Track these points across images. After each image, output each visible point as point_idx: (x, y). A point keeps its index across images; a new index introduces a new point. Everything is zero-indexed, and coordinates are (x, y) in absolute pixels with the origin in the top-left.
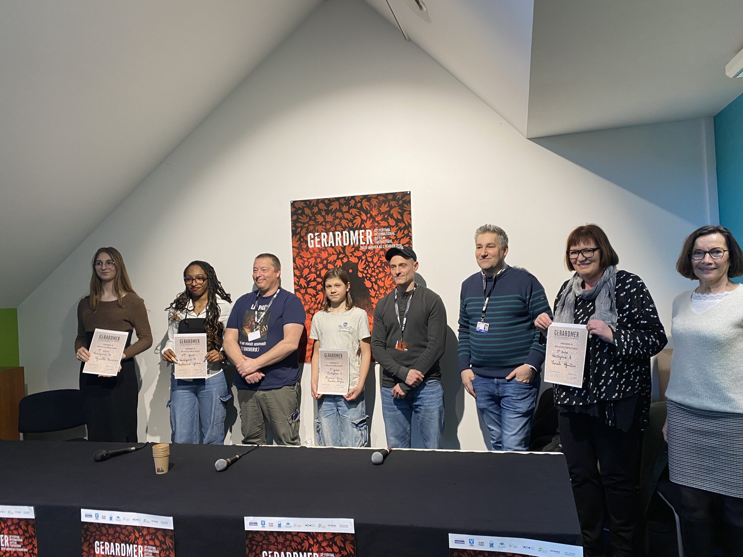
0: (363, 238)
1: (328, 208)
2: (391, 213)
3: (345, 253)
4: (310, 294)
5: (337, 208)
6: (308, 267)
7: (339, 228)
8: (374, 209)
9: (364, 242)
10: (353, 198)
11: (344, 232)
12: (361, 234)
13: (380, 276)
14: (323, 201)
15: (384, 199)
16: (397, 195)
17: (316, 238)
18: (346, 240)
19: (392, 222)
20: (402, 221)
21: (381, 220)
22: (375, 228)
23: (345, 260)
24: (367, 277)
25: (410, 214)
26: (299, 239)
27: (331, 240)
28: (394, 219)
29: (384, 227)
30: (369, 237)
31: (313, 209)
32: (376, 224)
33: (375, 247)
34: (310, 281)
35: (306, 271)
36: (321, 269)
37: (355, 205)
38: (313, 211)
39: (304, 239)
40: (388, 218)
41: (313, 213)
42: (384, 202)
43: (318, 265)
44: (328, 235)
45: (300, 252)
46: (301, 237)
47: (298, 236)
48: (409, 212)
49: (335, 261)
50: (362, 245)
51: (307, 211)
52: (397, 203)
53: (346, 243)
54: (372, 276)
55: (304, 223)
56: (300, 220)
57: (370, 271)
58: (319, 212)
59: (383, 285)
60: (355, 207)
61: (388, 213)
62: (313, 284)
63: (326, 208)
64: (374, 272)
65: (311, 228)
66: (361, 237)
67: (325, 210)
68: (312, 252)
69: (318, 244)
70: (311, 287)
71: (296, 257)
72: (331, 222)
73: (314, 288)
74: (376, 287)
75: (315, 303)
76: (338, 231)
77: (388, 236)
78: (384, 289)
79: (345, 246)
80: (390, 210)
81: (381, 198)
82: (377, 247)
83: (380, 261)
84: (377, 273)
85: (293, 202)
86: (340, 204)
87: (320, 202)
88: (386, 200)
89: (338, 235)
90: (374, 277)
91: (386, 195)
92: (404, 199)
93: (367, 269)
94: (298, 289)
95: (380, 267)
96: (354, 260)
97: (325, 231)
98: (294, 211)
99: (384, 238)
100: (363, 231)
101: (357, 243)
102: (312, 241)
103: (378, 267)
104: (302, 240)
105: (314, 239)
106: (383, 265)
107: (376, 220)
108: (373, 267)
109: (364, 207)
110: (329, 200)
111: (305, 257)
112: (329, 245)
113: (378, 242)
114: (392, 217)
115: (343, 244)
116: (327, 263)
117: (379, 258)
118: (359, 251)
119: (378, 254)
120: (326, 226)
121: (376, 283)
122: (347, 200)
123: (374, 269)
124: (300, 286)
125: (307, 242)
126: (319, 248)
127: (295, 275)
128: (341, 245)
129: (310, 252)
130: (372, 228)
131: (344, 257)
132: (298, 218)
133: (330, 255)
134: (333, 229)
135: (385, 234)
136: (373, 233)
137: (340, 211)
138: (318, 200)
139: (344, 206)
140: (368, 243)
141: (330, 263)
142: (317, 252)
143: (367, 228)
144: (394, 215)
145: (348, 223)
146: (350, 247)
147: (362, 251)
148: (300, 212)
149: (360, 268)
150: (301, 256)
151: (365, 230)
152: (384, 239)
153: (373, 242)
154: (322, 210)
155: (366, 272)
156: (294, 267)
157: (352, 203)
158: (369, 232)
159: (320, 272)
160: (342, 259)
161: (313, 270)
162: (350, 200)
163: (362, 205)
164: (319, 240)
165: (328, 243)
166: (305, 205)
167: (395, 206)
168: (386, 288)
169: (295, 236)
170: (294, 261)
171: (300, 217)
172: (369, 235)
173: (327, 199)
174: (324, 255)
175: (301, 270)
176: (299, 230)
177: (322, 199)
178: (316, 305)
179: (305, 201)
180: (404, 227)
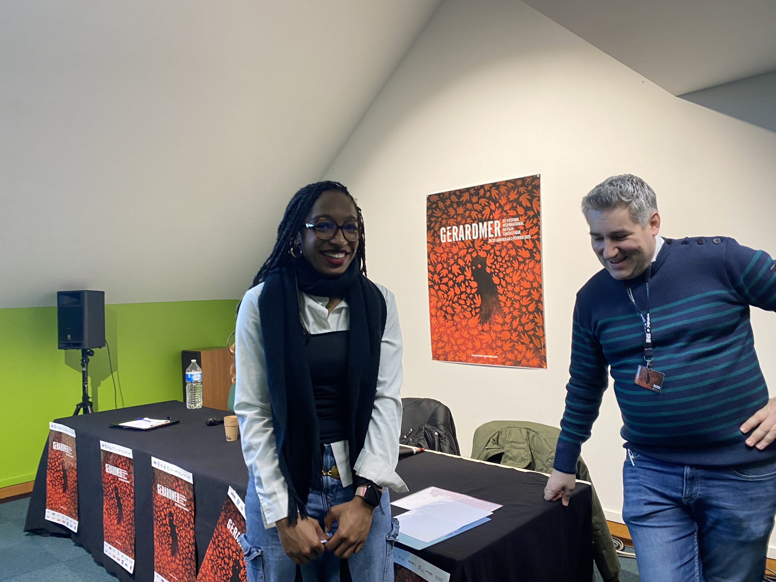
0: (491, 231)
1: (459, 200)
2: (520, 200)
3: (474, 247)
4: (443, 291)
5: (467, 200)
6: (441, 263)
7: (469, 220)
8: (502, 197)
9: (492, 234)
10: (482, 187)
11: (473, 225)
12: (489, 226)
13: (508, 271)
14: (454, 193)
15: (513, 185)
16: (526, 180)
17: (448, 232)
18: (475, 233)
19: (521, 211)
20: (531, 209)
21: (510, 210)
22: (503, 218)
23: (474, 255)
24: (495, 272)
25: (539, 200)
26: (433, 234)
27: (461, 234)
28: (523, 207)
29: (513, 217)
30: (497, 229)
31: (446, 202)
32: (504, 214)
33: (503, 239)
34: (443, 277)
35: (439, 266)
36: (452, 265)
37: (485, 194)
38: (445, 204)
39: (437, 234)
40: (516, 207)
41: (445, 206)
42: (513, 188)
43: (449, 260)
44: (459, 228)
45: (434, 248)
46: (435, 232)
47: (432, 231)
48: (538, 198)
49: (465, 256)
50: (490, 238)
51: (441, 205)
52: (526, 188)
53: (475, 236)
54: (500, 271)
55: (438, 218)
56: (434, 215)
57: (498, 266)
58: (451, 205)
59: (510, 282)
60: (484, 197)
61: (517, 200)
62: (445, 280)
63: (457, 200)
64: (502, 267)
65: (444, 222)
66: (490, 229)
67: (457, 203)
68: (444, 247)
69: (450, 239)
70: (444, 284)
71: (430, 252)
72: (461, 214)
73: (446, 284)
74: (504, 283)
75: (447, 301)
76: (469, 224)
77: (517, 226)
78: (512, 286)
79: (474, 240)
80: (519, 197)
81: (510, 185)
82: (506, 239)
83: (508, 255)
84: (504, 268)
85: (430, 196)
86: (471, 195)
87: (452, 194)
88: (514, 187)
89: (468, 228)
90: (502, 273)
91: (514, 181)
92: (533, 184)
93: (495, 263)
94: (432, 285)
95: (509, 261)
96: (482, 254)
97: (456, 224)
98: (430, 205)
99: (512, 229)
100: (492, 222)
101: (486, 236)
102: (444, 236)
103: (506, 261)
104: (436, 235)
105: (445, 233)
106: (511, 259)
107: (505, 209)
108: (502, 262)
109: (493, 195)
110: (460, 191)
111: (438, 252)
112: (460, 240)
113: (506, 234)
114: (521, 205)
115: (472, 238)
116: (458, 258)
117: (507, 251)
118: (487, 244)
119: (506, 247)
120: (457, 219)
121: (504, 279)
122: (477, 189)
123: (502, 263)
124: (434, 282)
125: (439, 237)
126: (450, 243)
127: (429, 271)
128: (470, 238)
129: (442, 247)
130: (501, 218)
131: (474, 251)
132: (433, 213)
133: (460, 249)
134: (463, 221)
135: (514, 225)
136: (501, 224)
137: (470, 202)
138: (450, 192)
139: (474, 196)
140: (496, 235)
141: (460, 258)
142: (449, 247)
143: (495, 218)
144: (523, 203)
145: (477, 215)
146: (479, 240)
147: (490, 244)
148: (434, 206)
149: (488, 263)
150: (435, 252)
151: (494, 222)
152: (512, 231)
153: (502, 234)
154: (454, 202)
155: (494, 267)
156: (428, 263)
157: (482, 192)
158: (497, 224)
159: (451, 268)
160: (471, 253)
161: (445, 265)
162: (480, 190)
163: (491, 194)
164: (450, 234)
165: (458, 237)
166: (438, 199)
167: (524, 193)
168: (514, 284)
169: (429, 231)
170: (429, 257)
171: (434, 211)
172: (497, 226)
173: (458, 190)
174: (455, 250)
175: (435, 266)
176: (433, 224)
177: (453, 191)
178: (448, 302)
179: (438, 195)
180: (533, 215)
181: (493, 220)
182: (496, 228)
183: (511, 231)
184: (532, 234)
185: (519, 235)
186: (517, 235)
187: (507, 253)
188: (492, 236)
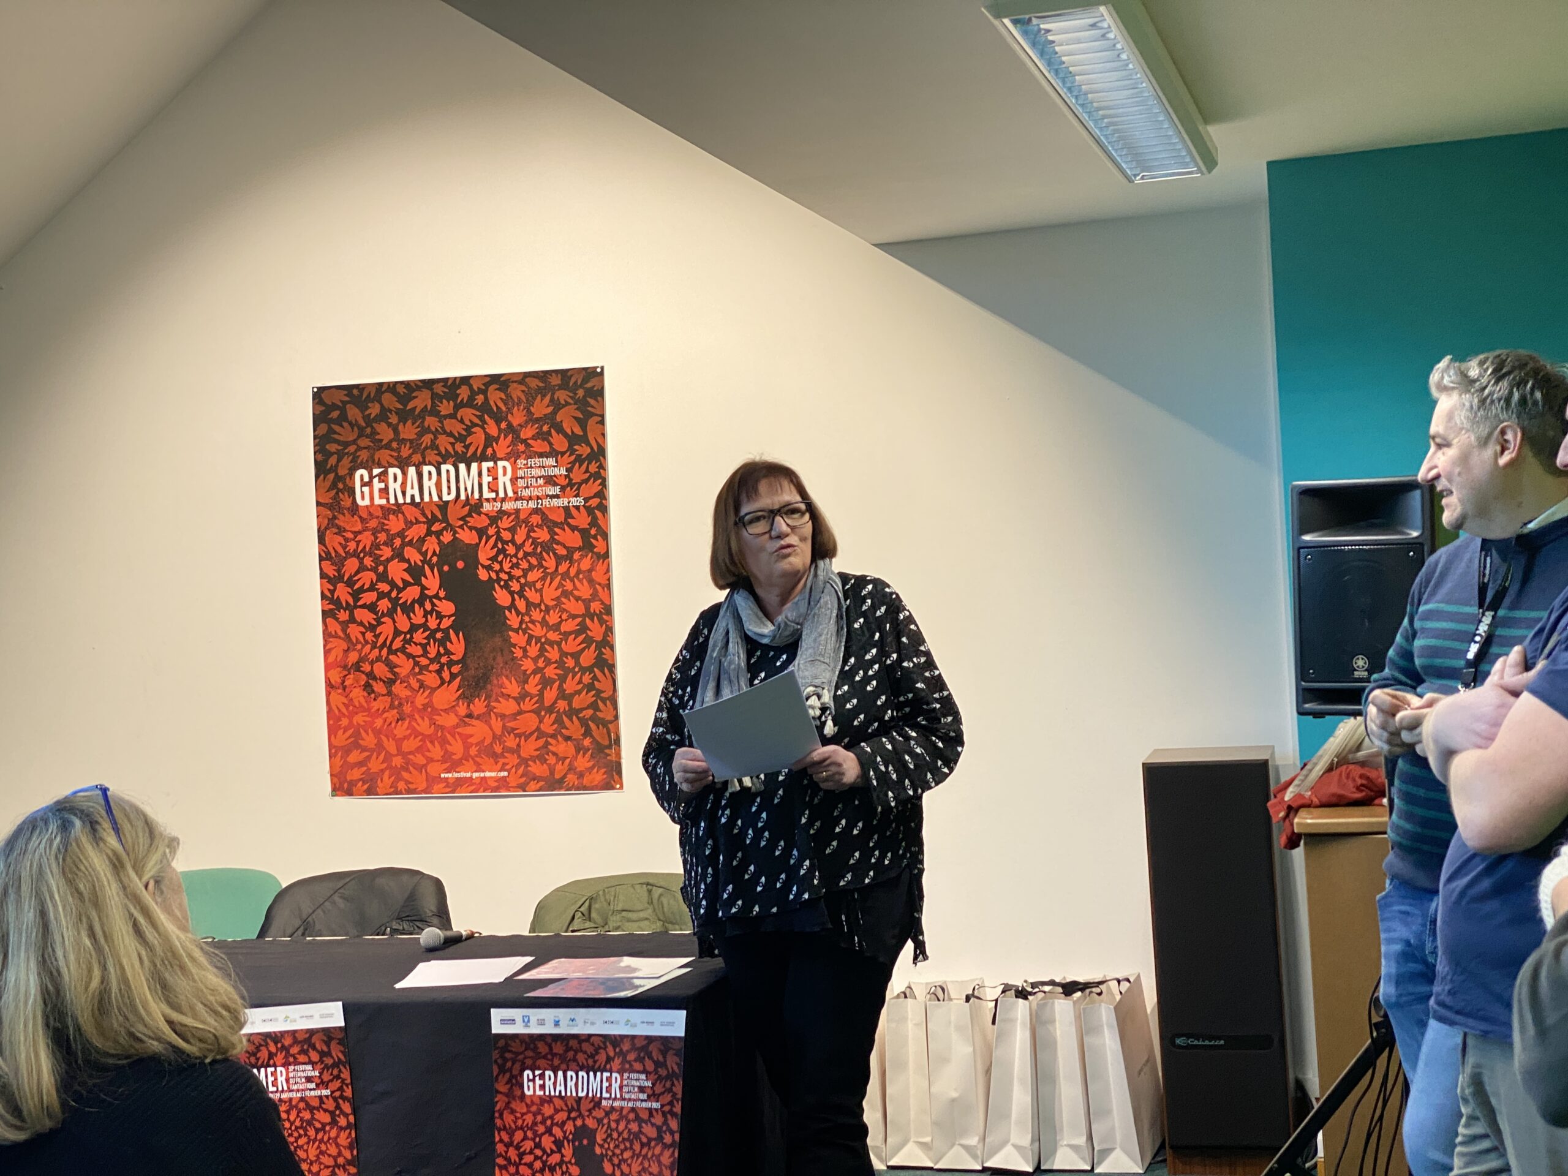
0: (489, 483)
1: (405, 405)
2: (558, 419)
3: (445, 519)
4: (361, 624)
5: (426, 406)
6: (355, 554)
7: (431, 455)
8: (516, 408)
9: (493, 491)
10: (465, 380)
11: (444, 468)
12: (485, 472)
13: (532, 576)
14: (392, 387)
15: (541, 385)
16: (572, 376)
17: (376, 480)
18: (449, 488)
19: (559, 442)
20: (584, 439)
21: (534, 438)
22: (519, 457)
23: (447, 537)
24: (499, 580)
25: (602, 422)
26: (334, 485)
27: (412, 488)
28: (566, 435)
29: (541, 455)
30: (504, 480)
31: (367, 408)
32: (521, 447)
33: (519, 505)
34: (362, 590)
35: (351, 565)
36: (389, 560)
37: (471, 398)
38: (367, 413)
39: (344, 483)
40: (549, 433)
41: (367, 418)
42: (542, 392)
43: (380, 550)
44: (405, 474)
45: (335, 517)
46: (338, 478)
47: (331, 476)
48: (600, 419)
49: (422, 540)
50: (488, 500)
51: (353, 412)
52: (571, 395)
53: (449, 494)
54: (511, 577)
55: (346, 444)
56: (336, 436)
57: (506, 566)
58: (383, 416)
59: (537, 601)
60: (470, 403)
61: (550, 419)
62: (369, 598)
63: (401, 407)
64: (518, 568)
65: (364, 455)
66: (486, 479)
67: (398, 412)
68: (365, 516)
69: (381, 498)
70: (364, 606)
71: (326, 529)
72: (411, 441)
73: (372, 607)
74: (521, 605)
75: (374, 647)
76: (430, 464)
77: (551, 476)
78: (541, 611)
79: (447, 503)
80: (555, 413)
81: (534, 383)
82: (525, 505)
83: (531, 540)
84: (523, 570)
85: (319, 388)
86: (434, 396)
87: (386, 391)
88: (545, 388)
89: (430, 473)
90: (518, 582)
91: (544, 375)
92: (589, 385)
93: (500, 559)
94: (331, 610)
95: (533, 554)
96: (467, 537)
97: (396, 463)
98: (322, 412)
99: (541, 481)
100: (491, 464)
101: (476, 496)
102: (366, 489)
103: (526, 554)
104: (341, 486)
105: (369, 484)
106: (539, 550)
107: (522, 436)
108: (515, 555)
109: (492, 403)
110: (407, 384)
111: (347, 528)
112: (408, 500)
113: (526, 493)
114: (560, 430)
115: (440, 497)
116: (403, 545)
117: (529, 531)
118: (480, 513)
119: (526, 521)
120: (398, 450)
121: (521, 593)
122: (452, 386)
123: (518, 559)
124: (337, 602)
125: (352, 492)
126: (382, 507)
127: (323, 575)
128: (435, 498)
129: (360, 517)
130: (512, 456)
131: (445, 529)
132: (331, 431)
133: (409, 524)
134: (417, 458)
135: (543, 473)
136: (515, 470)
137: (435, 412)
138: (381, 385)
139: (444, 401)
140: (502, 494)
141: (410, 544)
142: (377, 517)
143: (498, 456)
144: (564, 425)
145: (453, 444)
146: (459, 505)
147: (486, 515)
148: (335, 414)
149: (483, 557)
150: (339, 527)
151: (495, 463)
152: (540, 486)
153: (515, 493)
154: (390, 411)
155: (497, 567)
156: (320, 555)
157: (464, 393)
158: (505, 468)
159: (386, 568)
160: (438, 534)
161: (368, 561)
162: (459, 387)
163: (486, 399)
164: (382, 485)
165: (404, 494)
166: (347, 399)
167: (567, 404)
168: (546, 606)
169: (322, 477)
170: (321, 540)
171: (336, 428)
172: (505, 474)
173: (402, 383)
174: (395, 524)
175: (339, 563)
176: (333, 461)
177: (389, 383)
178: (377, 650)
179: (348, 388)
180: (589, 454)
181: (495, 459)
182: (501, 479)
183: (538, 487)
184: (586, 496)
185: (557, 496)
186: (552, 497)
187: (528, 537)
188: (493, 495)
